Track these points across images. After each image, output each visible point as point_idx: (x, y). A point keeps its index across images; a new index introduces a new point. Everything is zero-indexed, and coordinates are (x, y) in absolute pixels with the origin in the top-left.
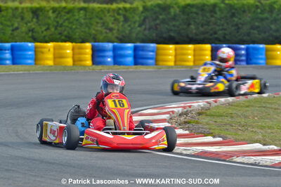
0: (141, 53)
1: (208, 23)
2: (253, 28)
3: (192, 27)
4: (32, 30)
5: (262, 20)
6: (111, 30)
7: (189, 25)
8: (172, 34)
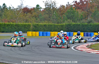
0: (70, 34)
1: (78, 28)
2: (87, 29)
3: (75, 29)
4: (44, 29)
5: (89, 27)
6: (59, 29)
7: (74, 28)
8: (71, 30)
